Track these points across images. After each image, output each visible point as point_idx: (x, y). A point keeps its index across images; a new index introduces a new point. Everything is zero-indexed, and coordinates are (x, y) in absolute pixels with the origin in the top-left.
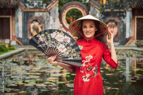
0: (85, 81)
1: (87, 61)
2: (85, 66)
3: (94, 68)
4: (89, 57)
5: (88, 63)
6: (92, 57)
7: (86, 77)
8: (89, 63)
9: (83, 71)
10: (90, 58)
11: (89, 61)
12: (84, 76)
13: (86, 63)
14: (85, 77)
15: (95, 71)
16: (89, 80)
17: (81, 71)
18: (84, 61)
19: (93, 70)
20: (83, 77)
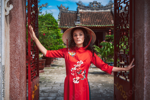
0: (75, 83)
1: (78, 66)
2: (76, 69)
3: (83, 72)
4: (80, 62)
5: (78, 67)
6: (83, 63)
7: (77, 79)
8: (80, 67)
9: (74, 74)
10: (81, 64)
11: (80, 65)
12: (75, 78)
13: (77, 68)
14: (75, 80)
15: (83, 74)
16: (79, 82)
17: (72, 73)
18: (75, 65)
19: (82, 74)
20: (73, 79)
